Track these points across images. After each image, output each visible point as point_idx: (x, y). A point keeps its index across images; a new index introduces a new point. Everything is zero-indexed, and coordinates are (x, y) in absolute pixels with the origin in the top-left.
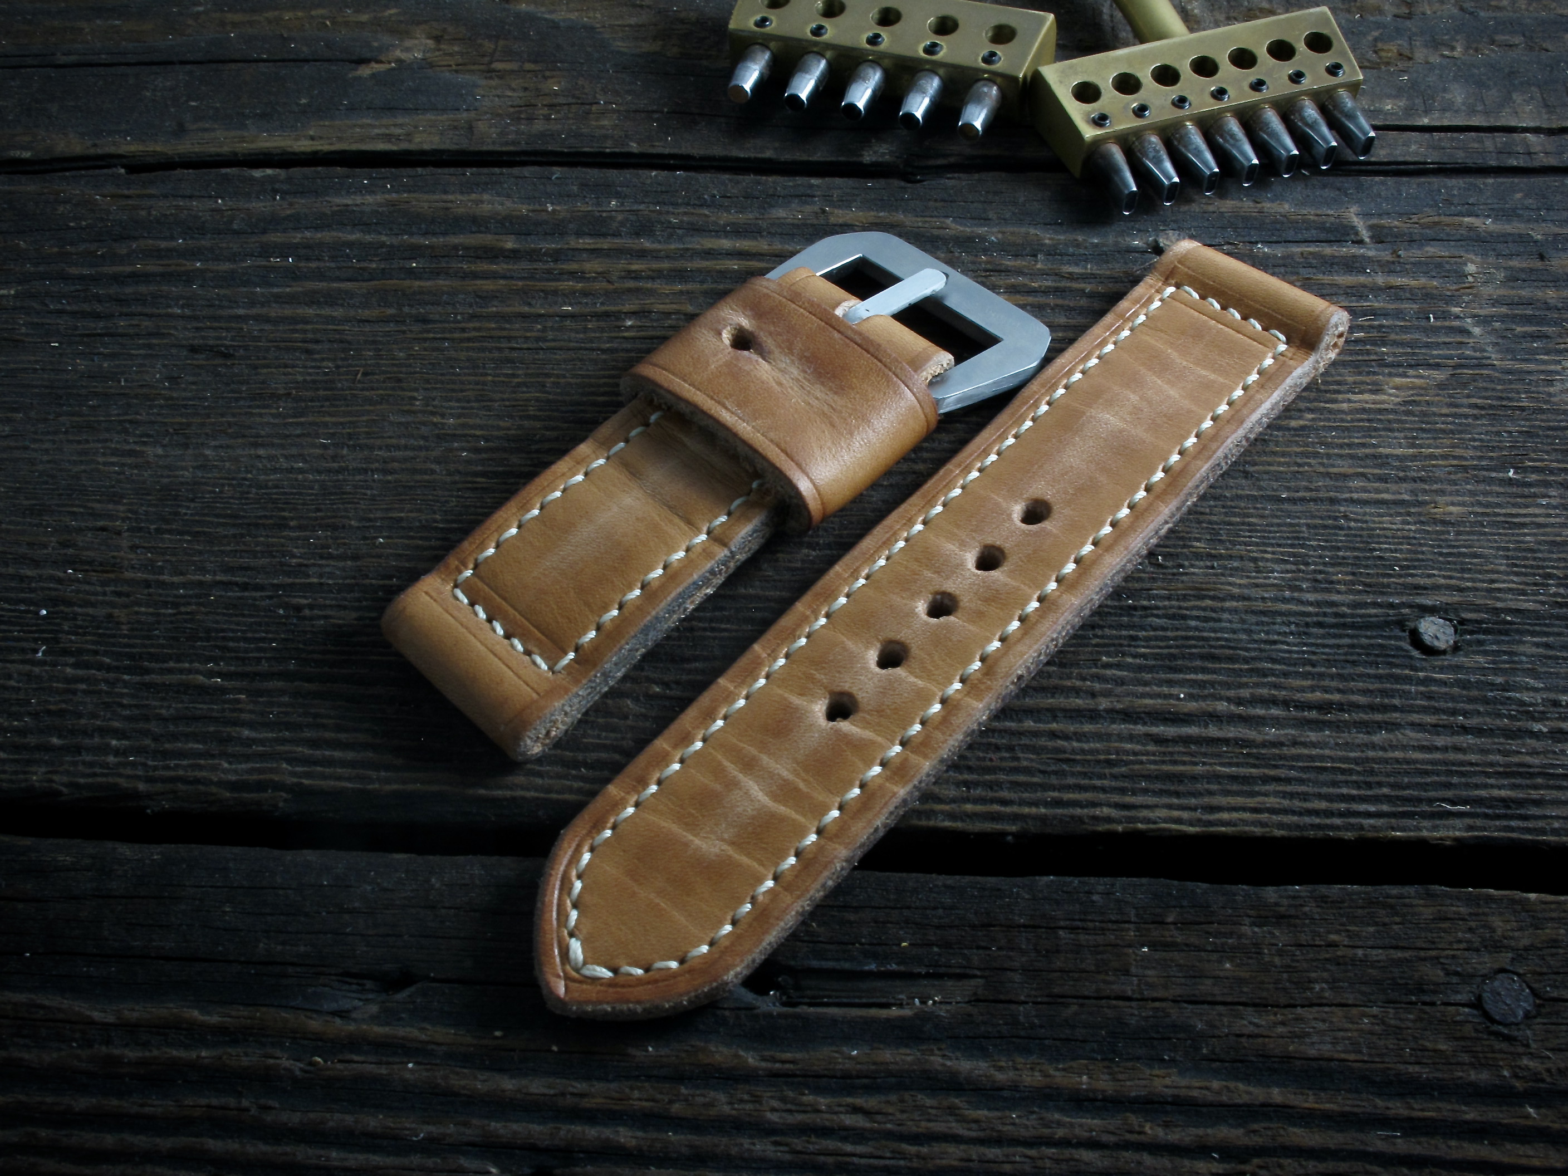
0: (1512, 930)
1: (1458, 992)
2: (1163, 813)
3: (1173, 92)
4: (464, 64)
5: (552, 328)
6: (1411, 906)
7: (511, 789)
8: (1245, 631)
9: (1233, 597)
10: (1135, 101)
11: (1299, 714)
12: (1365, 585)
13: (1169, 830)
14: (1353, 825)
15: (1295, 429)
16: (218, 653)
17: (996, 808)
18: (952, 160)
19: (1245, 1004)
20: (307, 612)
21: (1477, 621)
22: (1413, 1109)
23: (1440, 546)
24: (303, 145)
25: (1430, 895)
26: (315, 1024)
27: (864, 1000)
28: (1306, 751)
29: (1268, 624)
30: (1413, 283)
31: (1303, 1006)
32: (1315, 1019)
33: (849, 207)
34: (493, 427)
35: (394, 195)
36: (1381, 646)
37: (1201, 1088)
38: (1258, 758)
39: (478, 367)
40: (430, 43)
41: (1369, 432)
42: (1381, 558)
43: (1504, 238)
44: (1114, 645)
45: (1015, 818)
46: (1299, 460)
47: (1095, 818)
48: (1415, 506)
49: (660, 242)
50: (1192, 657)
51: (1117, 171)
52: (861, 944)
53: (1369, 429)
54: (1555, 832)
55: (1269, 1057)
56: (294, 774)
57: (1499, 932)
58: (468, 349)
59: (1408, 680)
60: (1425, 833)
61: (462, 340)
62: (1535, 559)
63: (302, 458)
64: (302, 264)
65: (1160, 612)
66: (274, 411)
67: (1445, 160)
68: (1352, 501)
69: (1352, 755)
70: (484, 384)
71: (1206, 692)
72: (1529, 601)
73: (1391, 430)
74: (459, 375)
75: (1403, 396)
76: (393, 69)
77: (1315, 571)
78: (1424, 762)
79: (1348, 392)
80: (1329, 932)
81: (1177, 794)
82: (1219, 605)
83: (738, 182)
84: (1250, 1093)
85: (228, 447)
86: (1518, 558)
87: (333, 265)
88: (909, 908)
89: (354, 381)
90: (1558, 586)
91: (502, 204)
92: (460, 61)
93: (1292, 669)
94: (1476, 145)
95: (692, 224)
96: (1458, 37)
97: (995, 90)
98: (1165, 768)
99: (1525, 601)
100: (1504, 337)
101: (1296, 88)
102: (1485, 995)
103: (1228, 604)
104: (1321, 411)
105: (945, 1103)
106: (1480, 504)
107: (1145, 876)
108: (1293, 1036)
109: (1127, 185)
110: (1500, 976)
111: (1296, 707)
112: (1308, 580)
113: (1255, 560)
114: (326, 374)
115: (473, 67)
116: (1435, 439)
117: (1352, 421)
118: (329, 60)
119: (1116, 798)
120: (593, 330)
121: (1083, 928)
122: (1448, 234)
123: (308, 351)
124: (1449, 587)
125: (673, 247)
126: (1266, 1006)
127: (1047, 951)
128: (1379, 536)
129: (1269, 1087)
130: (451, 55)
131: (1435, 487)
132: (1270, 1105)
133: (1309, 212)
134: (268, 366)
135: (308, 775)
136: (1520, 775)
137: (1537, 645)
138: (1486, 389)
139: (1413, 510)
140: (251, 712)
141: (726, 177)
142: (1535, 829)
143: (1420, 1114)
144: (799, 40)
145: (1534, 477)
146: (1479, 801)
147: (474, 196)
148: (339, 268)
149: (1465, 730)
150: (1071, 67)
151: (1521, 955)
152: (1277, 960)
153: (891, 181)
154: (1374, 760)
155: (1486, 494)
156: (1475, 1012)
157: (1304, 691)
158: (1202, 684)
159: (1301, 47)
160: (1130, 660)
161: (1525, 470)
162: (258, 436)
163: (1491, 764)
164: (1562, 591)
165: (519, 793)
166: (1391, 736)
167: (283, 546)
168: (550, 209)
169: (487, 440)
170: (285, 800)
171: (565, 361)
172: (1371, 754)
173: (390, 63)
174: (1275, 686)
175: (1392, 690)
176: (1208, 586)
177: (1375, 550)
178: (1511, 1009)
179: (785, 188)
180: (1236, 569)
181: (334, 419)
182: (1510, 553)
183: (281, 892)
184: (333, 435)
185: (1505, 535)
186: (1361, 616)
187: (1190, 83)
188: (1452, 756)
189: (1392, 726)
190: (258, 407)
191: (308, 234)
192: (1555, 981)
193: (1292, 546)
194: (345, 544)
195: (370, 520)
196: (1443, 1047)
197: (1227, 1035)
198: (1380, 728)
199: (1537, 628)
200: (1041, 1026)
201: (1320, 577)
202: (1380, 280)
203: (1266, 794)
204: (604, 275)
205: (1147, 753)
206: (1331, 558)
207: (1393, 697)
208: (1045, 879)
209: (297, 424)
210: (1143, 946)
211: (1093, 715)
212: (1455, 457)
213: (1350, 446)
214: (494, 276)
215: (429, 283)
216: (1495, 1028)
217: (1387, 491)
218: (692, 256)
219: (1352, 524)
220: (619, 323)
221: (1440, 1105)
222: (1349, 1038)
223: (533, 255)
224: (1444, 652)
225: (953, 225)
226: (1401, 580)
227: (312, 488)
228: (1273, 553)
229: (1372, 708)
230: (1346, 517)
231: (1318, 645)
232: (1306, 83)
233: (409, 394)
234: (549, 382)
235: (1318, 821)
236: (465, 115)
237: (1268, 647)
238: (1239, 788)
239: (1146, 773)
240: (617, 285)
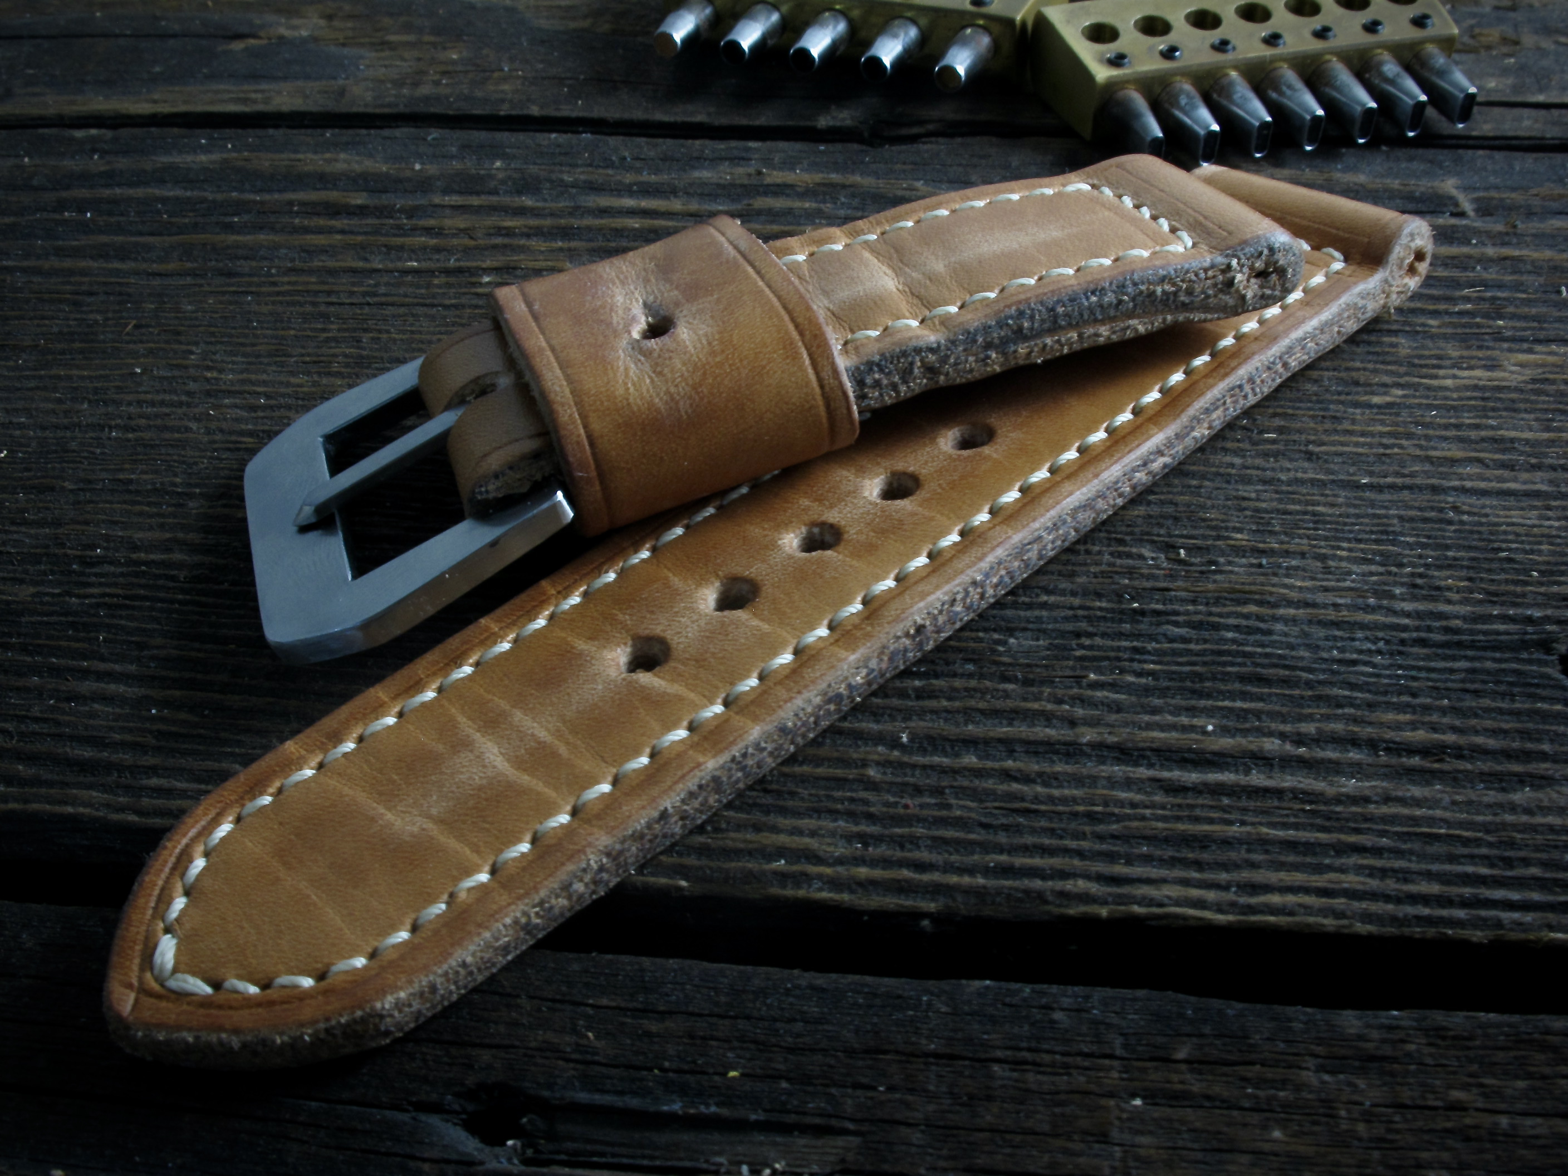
2: (1173, 891)
3: (1212, 36)
4: (353, 38)
5: (387, 283)
8: (1308, 646)
9: (1290, 603)
10: (1162, 42)
13: (1185, 918)
14: (1485, 920)
15: (1379, 407)
17: (906, 873)
18: (931, 127)
24: (143, 108)
27: (658, 1163)
28: (1405, 811)
29: (1343, 639)
30: (1535, 255)
33: (793, 169)
34: (281, 383)
35: (234, 155)
36: (1519, 673)
38: (1329, 819)
39: (282, 321)
40: (322, 22)
41: (1484, 412)
42: (1510, 560)
44: (1108, 658)
45: (936, 890)
46: (1385, 441)
47: (1064, 895)
48: (1555, 499)
49: (545, 200)
50: (1226, 677)
52: (662, 1070)
53: (1484, 409)
58: (274, 303)
61: (269, 294)
63: (28, 412)
64: (100, 219)
65: (1180, 619)
66: (11, 363)
68: (1464, 490)
69: (1480, 818)
70: (284, 338)
71: (1247, 725)
73: (1515, 410)
74: (256, 328)
75: (1529, 373)
76: (270, 43)
77: (1413, 575)
79: (1453, 367)
80: (1451, 1087)
81: (1199, 865)
82: (1270, 612)
87: (138, 220)
88: (748, 1018)
89: (120, 334)
91: (361, 163)
92: (350, 35)
93: (1381, 698)
95: (591, 182)
97: (985, 37)
98: (1181, 826)
101: (1370, 39)
103: (1281, 611)
104: (1415, 387)
107: (1141, 987)
109: (1149, 129)
111: (1388, 750)
112: (1402, 584)
113: (1323, 558)
114: (91, 326)
115: (363, 41)
117: (1460, 399)
118: (201, 36)
119: (1100, 867)
120: (439, 286)
121: (1035, 1064)
123: (75, 303)
125: (561, 205)
127: (971, 1097)
128: (1505, 533)
130: (341, 30)
134: (21, 318)
139: (1553, 503)
141: (642, 140)
147: (328, 156)
148: (144, 223)
152: (1361, 1128)
153: (849, 145)
154: (1515, 827)
157: (1400, 729)
158: (1242, 715)
160: (1131, 679)
166: (1540, 795)
168: (418, 167)
169: (268, 396)
171: (394, 316)
172: (1509, 818)
173: (269, 38)
174: (1355, 720)
175: (1538, 731)
176: (1253, 588)
177: (1500, 550)
179: (714, 151)
180: (1296, 568)
184: (75, 389)
186: (1485, 633)
187: (1234, 28)
189: (1540, 781)
191: (118, 191)
193: (1377, 542)
194: (47, 509)
195: (90, 482)
198: (1522, 783)
201: (1419, 581)
202: (1490, 251)
203: (1342, 870)
204: (467, 232)
205: (1153, 806)
206: (1437, 558)
207: (1539, 740)
208: (977, 984)
209: (34, 377)
210: (1134, 1096)
211: (1071, 751)
213: (1458, 427)
214: (331, 231)
215: (249, 238)
217: (1515, 480)
218: (582, 214)
219: (1465, 517)
220: (474, 280)
223: (383, 212)
225: (923, 188)
226: (1542, 589)
227: (29, 446)
228: (1350, 550)
229: (1508, 755)
230: (1455, 508)
231: (1419, 669)
232: (1387, 33)
233: (184, 347)
234: (366, 338)
235: (1426, 911)
236: (341, 82)
237: (1343, 669)
238: (1299, 859)
239: (1149, 832)
240: (481, 242)
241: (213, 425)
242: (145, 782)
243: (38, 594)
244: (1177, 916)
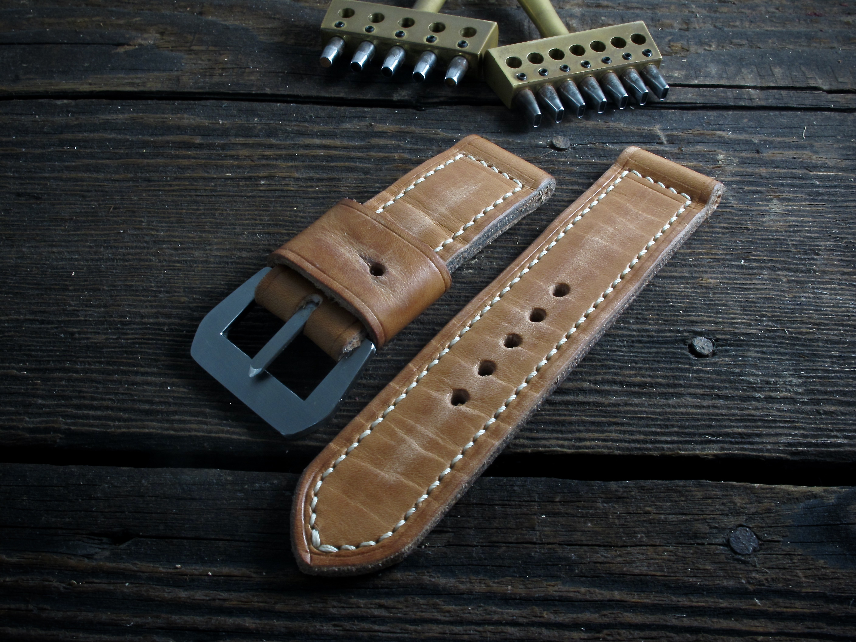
0: (746, 504)
1: (716, 538)
2: (554, 442)
3: (560, 63)
4: (176, 47)
5: (220, 185)
6: (690, 491)
7: (189, 431)
10: (540, 67)
11: (629, 389)
12: (664, 320)
13: (557, 451)
14: (658, 448)
16: (25, 358)
18: (442, 99)
19: (599, 546)
20: (77, 336)
21: (725, 340)
22: (693, 602)
23: (704, 300)
24: (85, 88)
25: (702, 486)
26: (73, 562)
28: (632, 409)
29: (611, 341)
31: (631, 546)
32: (638, 553)
33: (385, 123)
34: (185, 236)
35: (135, 115)
36: (674, 353)
37: (575, 592)
38: (606, 413)
39: (178, 205)
40: (158, 36)
42: (672, 306)
43: (738, 142)
47: (516, 445)
48: (691, 279)
49: (281, 140)
51: (530, 103)
54: (768, 451)
55: (613, 574)
56: (66, 424)
57: (739, 504)
58: (173, 196)
59: (688, 370)
60: (697, 452)
61: (169, 191)
62: (756, 307)
63: (78, 252)
64: (81, 150)
66: (63, 228)
67: (707, 102)
69: (658, 410)
70: (181, 214)
71: (577, 377)
72: (753, 329)
74: (167, 209)
76: (137, 49)
77: (637, 313)
78: (696, 414)
80: (645, 506)
81: (561, 432)
83: (324, 110)
84: (602, 594)
85: (36, 247)
86: (746, 306)
87: (99, 151)
89: (108, 212)
90: (768, 321)
91: (195, 120)
92: (174, 45)
93: (624, 365)
94: (723, 95)
95: (299, 131)
96: (713, 40)
97: (465, 62)
98: (554, 418)
99: (751, 329)
100: (738, 192)
101: (626, 62)
102: (731, 539)
105: (431, 602)
106: (726, 278)
107: (543, 476)
108: (626, 562)
109: (535, 111)
110: (739, 528)
111: (627, 385)
112: (633, 318)
114: (93, 208)
115: (180, 48)
116: (701, 244)
118: (102, 44)
119: (528, 434)
120: (243, 186)
121: (509, 505)
122: (708, 140)
123: (83, 196)
124: (709, 322)
125: (288, 143)
126: (611, 546)
127: (489, 518)
128: (671, 295)
129: (612, 590)
130: (169, 42)
131: (702, 269)
132: (613, 601)
133: (634, 128)
134: (60, 204)
135: (74, 424)
136: (749, 420)
137: (758, 352)
138: (729, 219)
139: (690, 281)
140: (43, 390)
141: (318, 107)
142: (757, 449)
143: (696, 604)
144: (359, 34)
145: (754, 264)
146: (727, 435)
147: (179, 115)
148: (103, 153)
149: (719, 397)
150: (506, 49)
151: (751, 517)
152: (617, 521)
153: (408, 110)
154: (670, 413)
155: (729, 273)
156: (726, 548)
157: (631, 377)
159: (629, 41)
161: (750, 261)
162: (53, 241)
163: (733, 415)
164: (770, 323)
165: (193, 433)
166: (679, 401)
167: (65, 300)
168: (221, 123)
169: (181, 244)
170: (61, 438)
171: (226, 202)
172: (668, 410)
173: (135, 46)
174: (615, 374)
175: (679, 376)
177: (669, 302)
178: (745, 546)
179: (350, 113)
181: (98, 233)
182: (742, 304)
183: (56, 488)
184: (95, 241)
185: (740, 294)
186: (662, 337)
187: (570, 58)
188: (711, 411)
189: (679, 395)
190: (54, 226)
191: (86, 135)
192: (770, 531)
194: (100, 299)
195: (114, 286)
196: (709, 567)
197: (589, 563)
198: (673, 396)
199: (757, 343)
200: (485, 559)
201: (639, 316)
203: (610, 432)
204: (249, 157)
205: (545, 410)
206: (646, 306)
207: (680, 379)
208: (488, 478)
209: (75, 235)
210: (542, 514)
212: (712, 254)
214: (189, 157)
215: (152, 161)
216: (737, 557)
217: (676, 271)
218: (298, 148)
219: (657, 289)
220: (257, 183)
221: (707, 599)
222: (657, 563)
223: (210, 147)
224: (707, 356)
225: (441, 133)
226: (684, 318)
227: (83, 269)
229: (668, 385)
230: (653, 285)
231: (638, 352)
232: (632, 59)
233: (139, 219)
234: (217, 213)
235: (639, 446)
236: (176, 73)
237: (611, 353)
238: (596, 428)
239: (544, 420)
240: (256, 163)
241: (161, 258)
242: (173, 418)
243: (106, 339)
244: (554, 451)
